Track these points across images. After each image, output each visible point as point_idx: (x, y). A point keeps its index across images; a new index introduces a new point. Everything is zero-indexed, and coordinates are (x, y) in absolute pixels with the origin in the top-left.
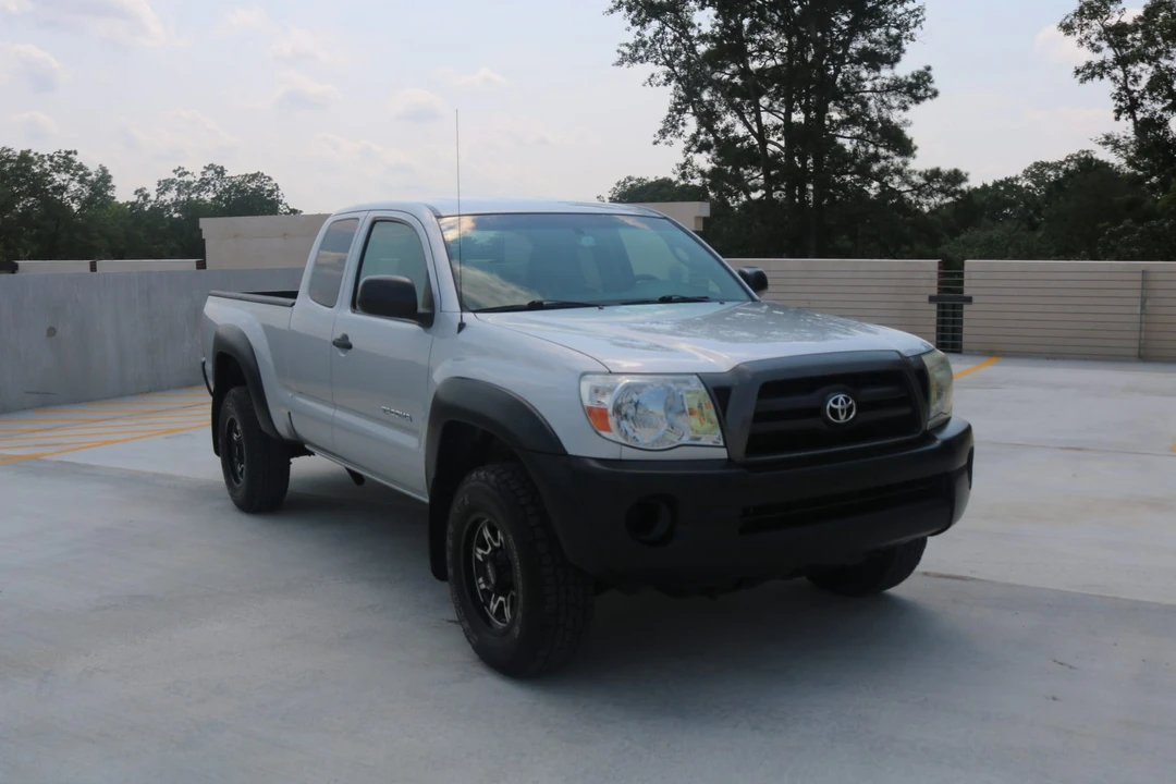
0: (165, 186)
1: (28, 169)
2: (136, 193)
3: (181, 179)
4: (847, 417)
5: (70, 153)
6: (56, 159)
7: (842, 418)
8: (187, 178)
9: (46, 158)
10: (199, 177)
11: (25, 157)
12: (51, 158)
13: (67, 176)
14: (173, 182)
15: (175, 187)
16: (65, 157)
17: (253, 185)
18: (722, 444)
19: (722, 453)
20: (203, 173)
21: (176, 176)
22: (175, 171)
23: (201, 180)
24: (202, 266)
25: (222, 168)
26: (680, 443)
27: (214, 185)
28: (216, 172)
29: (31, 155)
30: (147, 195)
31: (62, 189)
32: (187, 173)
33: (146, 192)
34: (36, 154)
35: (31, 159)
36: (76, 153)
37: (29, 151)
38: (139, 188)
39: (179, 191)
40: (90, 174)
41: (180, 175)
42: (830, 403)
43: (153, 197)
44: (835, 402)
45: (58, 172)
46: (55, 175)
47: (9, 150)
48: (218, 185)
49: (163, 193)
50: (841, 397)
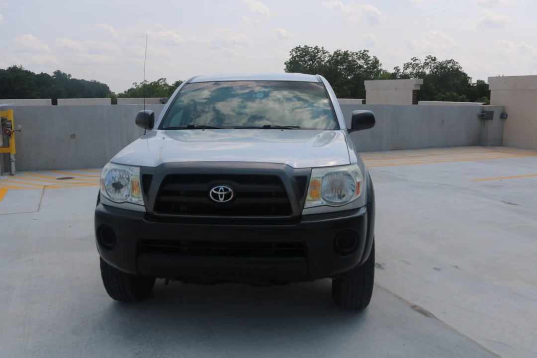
0: (407, 66)
1: (347, 59)
2: (394, 68)
3: (414, 62)
4: (224, 200)
5: (365, 51)
6: (359, 54)
7: (221, 200)
8: (417, 62)
9: (355, 54)
10: (423, 61)
11: (346, 54)
12: (357, 54)
13: (363, 61)
14: (411, 64)
15: (411, 66)
16: (363, 54)
17: (449, 65)
18: (143, 204)
19: (143, 209)
20: (426, 60)
21: (412, 61)
22: (412, 59)
23: (425, 63)
24: (364, 102)
25: (435, 58)
26: (126, 201)
27: (430, 66)
28: (432, 59)
29: (349, 52)
30: (399, 70)
31: (361, 67)
32: (417, 60)
33: (399, 68)
34: (351, 52)
35: (349, 54)
36: (368, 51)
37: (348, 51)
38: (396, 66)
39: (414, 68)
40: (370, 60)
41: (414, 61)
42: (213, 190)
43: (401, 71)
44: (217, 190)
45: (359, 60)
46: (358, 61)
47: (340, 51)
48: (432, 65)
49: (406, 69)
50: (222, 188)
